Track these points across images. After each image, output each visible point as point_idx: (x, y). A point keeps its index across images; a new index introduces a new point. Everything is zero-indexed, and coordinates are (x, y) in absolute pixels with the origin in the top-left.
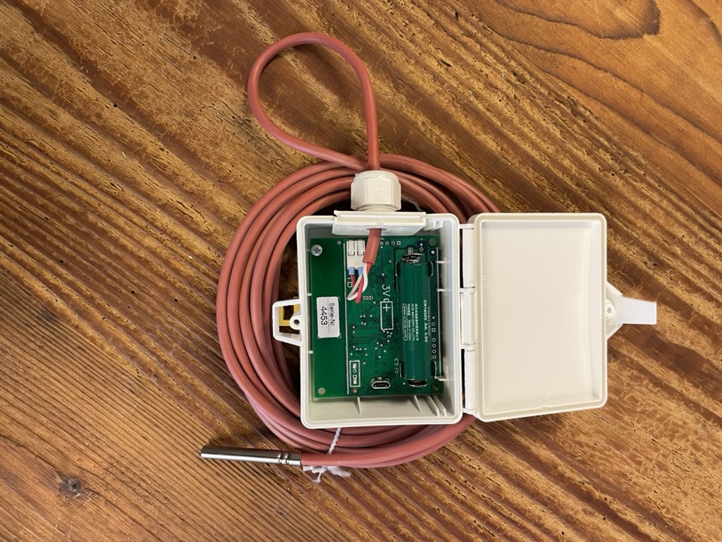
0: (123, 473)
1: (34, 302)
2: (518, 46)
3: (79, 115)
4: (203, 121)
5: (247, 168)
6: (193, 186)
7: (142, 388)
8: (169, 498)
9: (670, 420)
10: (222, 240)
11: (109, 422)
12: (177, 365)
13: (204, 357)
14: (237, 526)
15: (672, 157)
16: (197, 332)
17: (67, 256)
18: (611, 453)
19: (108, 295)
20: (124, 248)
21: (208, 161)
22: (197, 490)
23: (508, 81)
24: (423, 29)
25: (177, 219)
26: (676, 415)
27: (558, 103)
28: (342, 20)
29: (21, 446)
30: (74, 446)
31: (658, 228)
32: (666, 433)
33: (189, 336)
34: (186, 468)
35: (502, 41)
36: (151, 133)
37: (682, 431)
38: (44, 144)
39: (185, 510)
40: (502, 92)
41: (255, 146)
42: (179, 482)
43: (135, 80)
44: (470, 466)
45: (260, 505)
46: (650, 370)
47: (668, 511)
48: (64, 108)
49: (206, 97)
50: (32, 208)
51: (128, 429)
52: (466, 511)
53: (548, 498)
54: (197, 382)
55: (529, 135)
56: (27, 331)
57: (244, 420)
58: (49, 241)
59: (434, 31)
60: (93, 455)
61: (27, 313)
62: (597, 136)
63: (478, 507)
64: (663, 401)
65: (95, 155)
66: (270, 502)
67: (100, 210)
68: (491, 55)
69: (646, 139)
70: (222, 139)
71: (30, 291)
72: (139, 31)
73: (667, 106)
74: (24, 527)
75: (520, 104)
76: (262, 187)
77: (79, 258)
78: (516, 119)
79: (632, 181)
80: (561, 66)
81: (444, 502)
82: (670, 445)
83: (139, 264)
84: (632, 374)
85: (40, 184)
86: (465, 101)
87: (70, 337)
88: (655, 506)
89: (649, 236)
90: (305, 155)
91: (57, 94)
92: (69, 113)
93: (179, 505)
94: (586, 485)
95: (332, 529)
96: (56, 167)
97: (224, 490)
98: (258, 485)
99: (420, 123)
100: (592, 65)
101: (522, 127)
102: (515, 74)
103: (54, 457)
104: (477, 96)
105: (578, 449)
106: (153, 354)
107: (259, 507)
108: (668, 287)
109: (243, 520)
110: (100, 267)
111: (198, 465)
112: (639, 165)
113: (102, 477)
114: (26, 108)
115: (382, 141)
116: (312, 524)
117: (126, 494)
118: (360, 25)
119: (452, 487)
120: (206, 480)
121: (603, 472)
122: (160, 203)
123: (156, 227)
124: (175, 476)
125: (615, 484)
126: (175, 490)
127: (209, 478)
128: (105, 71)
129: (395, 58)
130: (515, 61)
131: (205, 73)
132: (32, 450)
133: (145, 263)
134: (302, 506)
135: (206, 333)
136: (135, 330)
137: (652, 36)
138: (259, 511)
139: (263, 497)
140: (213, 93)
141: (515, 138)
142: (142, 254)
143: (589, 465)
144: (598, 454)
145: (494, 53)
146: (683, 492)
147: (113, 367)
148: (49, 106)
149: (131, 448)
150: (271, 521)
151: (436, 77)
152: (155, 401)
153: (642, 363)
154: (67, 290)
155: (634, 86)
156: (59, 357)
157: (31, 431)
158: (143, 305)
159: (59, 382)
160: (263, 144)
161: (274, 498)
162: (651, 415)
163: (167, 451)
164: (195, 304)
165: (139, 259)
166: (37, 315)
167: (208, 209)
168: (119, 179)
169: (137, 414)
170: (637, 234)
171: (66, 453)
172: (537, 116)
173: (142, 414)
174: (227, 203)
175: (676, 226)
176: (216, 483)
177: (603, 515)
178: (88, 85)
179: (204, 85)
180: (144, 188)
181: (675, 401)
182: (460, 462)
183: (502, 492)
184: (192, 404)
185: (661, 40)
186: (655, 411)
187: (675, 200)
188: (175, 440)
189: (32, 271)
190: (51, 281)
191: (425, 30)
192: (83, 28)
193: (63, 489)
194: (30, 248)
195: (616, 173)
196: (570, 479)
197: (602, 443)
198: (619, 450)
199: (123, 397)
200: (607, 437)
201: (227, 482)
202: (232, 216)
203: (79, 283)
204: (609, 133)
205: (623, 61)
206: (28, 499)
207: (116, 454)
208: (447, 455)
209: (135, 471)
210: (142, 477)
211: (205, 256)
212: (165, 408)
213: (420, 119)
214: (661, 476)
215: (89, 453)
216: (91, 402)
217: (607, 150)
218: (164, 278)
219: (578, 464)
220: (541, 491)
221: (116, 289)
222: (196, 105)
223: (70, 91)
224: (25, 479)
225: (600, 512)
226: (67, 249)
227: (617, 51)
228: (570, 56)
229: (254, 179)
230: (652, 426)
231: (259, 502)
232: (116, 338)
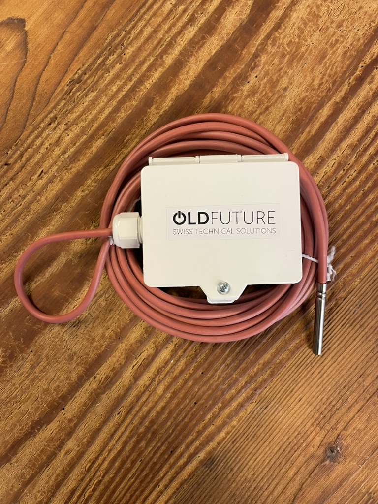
0: (325, 417)
1: (199, 472)
2: (30, 121)
3: (70, 434)
4: (76, 348)
5: (110, 319)
6: (122, 357)
7: (264, 400)
8: (344, 385)
9: (306, 18)
10: (162, 337)
11: (287, 425)
12: (248, 374)
13: (244, 355)
14: (367, 338)
15: (113, 11)
16: (226, 359)
17: (168, 448)
18: (328, 62)
19: (197, 421)
20: (164, 408)
21: (104, 346)
22: (340, 365)
23: (55, 129)
24: (16, 189)
25: (145, 369)
26: (302, 13)
27: (71, 93)
28: (8, 247)
29: (301, 487)
30: (303, 450)
31: (164, 22)
32: (315, 21)
33: (228, 365)
34: (323, 372)
35: (26, 133)
36: (84, 385)
37: (314, 8)
38: (88, 459)
39: (354, 374)
40: (62, 133)
41: (95, 312)
42: (333, 377)
43: (46, 394)
44: (332, 167)
45: (353, 320)
46: (268, 30)
47: (373, 21)
48: (64, 444)
49: (60, 345)
50: (133, 471)
51: (293, 411)
52: (366, 171)
53: (359, 109)
54: (261, 361)
55: (94, 115)
56: (220, 479)
57: (290, 329)
58: (157, 460)
59: (18, 182)
60: (311, 437)
61: (207, 478)
62: (96, 65)
63: (364, 162)
64: (292, 22)
65: (98, 425)
66: (352, 313)
67: (136, 423)
68: (36, 141)
69: (99, 30)
70: (89, 335)
71: (191, 475)
72: (12, 390)
73: (76, 13)
74: (360, 488)
75: (72, 121)
76: (124, 309)
77: (170, 440)
78: (82, 124)
79: (130, 41)
80: (45, 90)
81: (358, 186)
82: (324, 18)
83: (175, 398)
84: (270, 44)
85: (117, 464)
86: (68, 160)
87: (225, 449)
88: (368, 31)
89: (170, 29)
90: (103, 277)
91: (54, 449)
92: (67, 441)
93: (350, 378)
94: (351, 81)
95: (374, 269)
96: (104, 452)
97: (341, 345)
98: (339, 320)
99: (83, 194)
100: (45, 68)
101: (88, 120)
102: (50, 124)
103: (311, 465)
104: (64, 152)
105: (324, 86)
106: (240, 391)
107: (354, 321)
108: (208, 16)
109: (363, 333)
110: (177, 426)
111: (322, 363)
112: (118, 35)
113: (327, 432)
114: (63, 471)
115: (94, 222)
116: (369, 283)
117: (340, 415)
118: (12, 234)
119: (347, 180)
120: (333, 358)
121: (342, 68)
122: (133, 381)
123: (150, 385)
124: (329, 380)
125: (351, 59)
126: (339, 381)
127: (331, 356)
128: (39, 415)
129: (36, 210)
130: (40, 123)
131: (42, 345)
132: (304, 480)
133: (175, 394)
134: (355, 291)
135: (227, 353)
136: (223, 403)
137: (26, 23)
138: (357, 321)
139: (347, 318)
140: (57, 340)
141: (96, 125)
142: (168, 395)
143: (336, 78)
144: (328, 71)
145: (34, 139)
146: (360, 9)
147: (248, 420)
148: (62, 455)
149: (306, 410)
150: (365, 313)
151: (51, 181)
152: (274, 391)
153: (262, 37)
154: (192, 449)
155: (62, 37)
156: (239, 458)
157: (291, 480)
158: (205, 397)
159: (257, 458)
160: (94, 306)
161: (348, 310)
162: (301, 31)
163: (310, 385)
164: (206, 359)
165: (172, 398)
166: (209, 471)
167: (138, 347)
168: (115, 409)
169: (283, 404)
170: (168, 38)
171: (308, 456)
172: (80, 109)
173: (283, 402)
174: (135, 334)
175: (163, 9)
176: (335, 351)
177: (374, 69)
178: (48, 427)
179: (51, 346)
180: (122, 392)
181: (292, 14)
182: (329, 174)
183: (353, 143)
184: (277, 365)
185: (29, 18)
186: (299, 28)
187: (144, 9)
188: (303, 378)
189: (177, 473)
190: (185, 460)
191: (17, 188)
192: (9, 428)
193: (334, 460)
194: (162, 474)
195: (123, 53)
196: (346, 92)
197: (321, 68)
198: (326, 56)
199: (270, 414)
200: (316, 64)
201: (335, 343)
202: (144, 330)
203: (188, 441)
204: (94, 56)
205: (43, 45)
206: (340, 485)
207: (310, 421)
208: (323, 183)
209: (324, 408)
210: (328, 403)
211: (172, 351)
212: (279, 384)
213: (79, 194)
214: (347, 25)
215: (309, 440)
216: (272, 437)
217: (107, 58)
218: (186, 381)
219: (335, 87)
220: (354, 114)
221: (192, 415)
222: (64, 353)
223: (52, 440)
224: (325, 486)
225: (371, 71)
226: (163, 448)
227: (36, 49)
228: (38, 83)
229: (118, 314)
230: (309, 31)
231: (350, 321)
232: (227, 417)
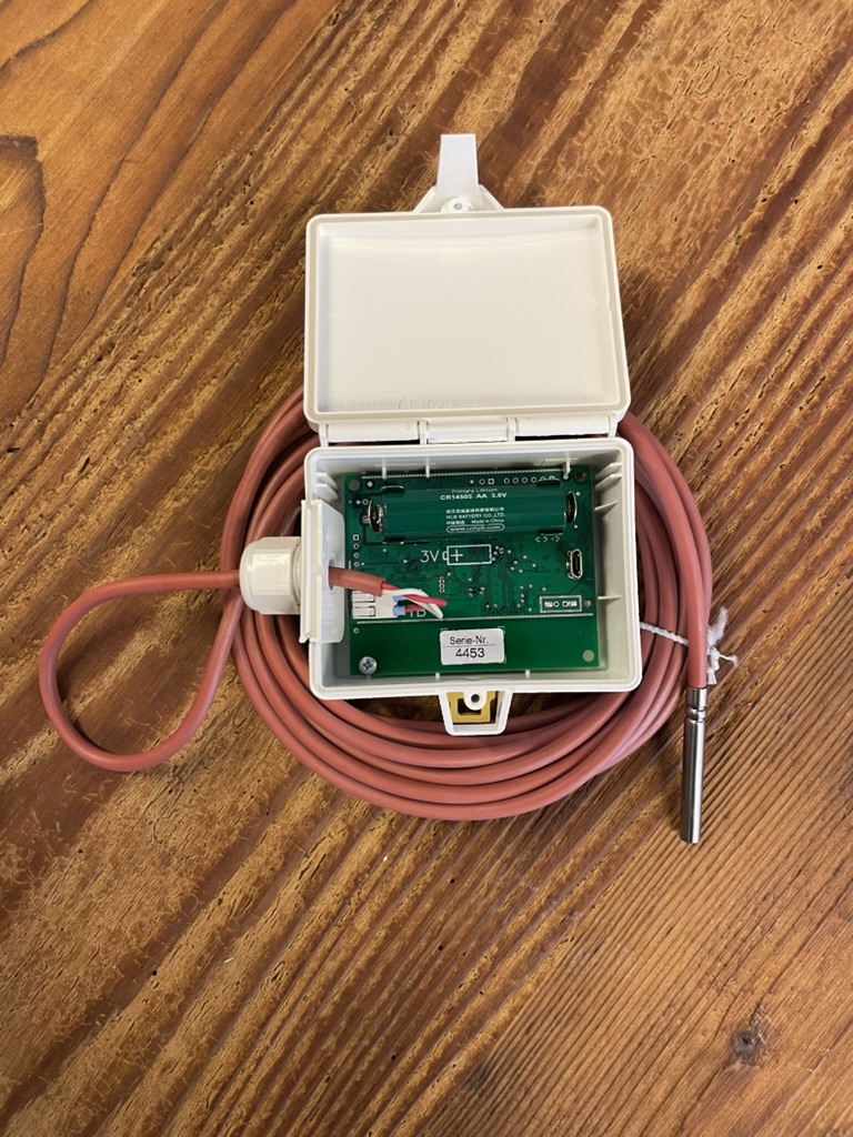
0: (725, 965)
1: (456, 1100)
2: (56, 355)
3: (170, 1027)
4: (177, 839)
5: (247, 771)
6: (275, 854)
7: (590, 935)
8: (764, 893)
9: (637, 102)
10: (358, 811)
11: (644, 987)
12: (554, 879)
13: (541, 838)
14: (809, 787)
15: (224, 111)
16: (501, 849)
17: (385, 1050)
18: (690, 194)
19: (445, 987)
20: (372, 962)
21: (236, 832)
22: (753, 850)
23: (110, 369)
24: (34, 502)
25: (327, 879)
26: (628, 92)
27: (143, 291)
28: (21, 626)
29: (682, 1124)
30: (685, 1039)
31: (334, 130)
32: (658, 107)
33: (508, 862)
34: (716, 866)
35: (49, 381)
36: (196, 918)
37: (654, 81)
38: (213, 1082)
39: (784, 869)
40: (127, 378)
41: (214, 759)
42: (740, 876)
43: (115, 943)
44: (711, 418)
45: (776, 749)
46: (557, 135)
47: (784, 99)
48: (159, 1051)
49: (140, 834)
50: (312, 1102)
51: (655, 957)
52: (784, 423)
53: (763, 292)
54: (580, 849)
55: (192, 334)
56: (502, 1113)
57: (639, 775)
58: (362, 1077)
59: (36, 485)
60: (698, 1012)
61: (474, 1111)
62: (193, 230)
63: (779, 404)
64: (606, 114)
65: (230, 1005)
66: (772, 734)
67: (313, 999)
68: (71, 396)
69: (196, 154)
70: (204, 810)
71: (439, 1107)
72: (42, 936)
73: (145, 121)
74: (813, 1120)
75: (146, 349)
76: (276, 748)
77: (388, 1031)
78: (169, 356)
79: (262, 173)
80: (87, 289)
81: (769, 459)
82: (678, 99)
83: (396, 939)
84: (563, 163)
85: (275, 1090)
86: (141, 434)
87: (512, 1046)
88: (775, 122)
89: (346, 143)
90: (226, 681)
91: (138, 1061)
92: (166, 1043)
93: (776, 877)
94: (741, 232)
95: (814, 636)
96: (248, 1064)
97: (753, 806)
98: (744, 752)
99: (176, 505)
100: (84, 240)
101: (180, 347)
102: (100, 359)
103: (701, 1073)
104: (133, 418)
105: (683, 247)
106: (536, 917)
107: (779, 751)
108: (426, 111)
109: (800, 777)
110: (402, 999)
111: (713, 847)
112: (236, 162)
113: (732, 998)
114: (159, 1108)
115: (204, 563)
116: (806, 668)
117: (758, 961)
118: (28, 599)
119: (746, 445)
120: (736, 834)
121: (720, 206)
122: (303, 906)
123: (339, 911)
124: (729, 884)
125: (739, 186)
126: (752, 884)
127: (732, 830)
128: (103, 988)
129: (78, 544)
130: (79, 360)
131: (102, 835)
132: (689, 1107)
133: (394, 929)
134: (776, 684)
135: (503, 834)
136: (500, 945)
137: (39, 147)
138: (785, 751)
139: (763, 745)
140: (133, 822)
141: (197, 357)
142: (381, 933)
143: (709, 228)
144: (691, 214)
145: (67, 393)
146: (754, 76)
147: (557, 979)
148: (157, 1073)
149: (685, 952)
150: (801, 732)
151: (106, 481)
152: (610, 915)
153: (545, 149)
154: (437, 1050)
155: (117, 173)
156: (543, 1064)
157: (660, 1108)
158: (461, 932)
159: (581, 1064)
160: (210, 745)
161: (764, 727)
162: (629, 131)
163: (690, 896)
164: (458, 851)
165: (388, 939)
166: (476, 1096)
167: (310, 832)
168: (266, 968)
169: (632, 942)
170: (343, 162)
171: (693, 1053)
172: (164, 323)
173: (632, 935)
174: (302, 802)
175: (329, 101)
176: (741, 818)
177: (790, 203)
178: (123, 1014)
179: (123, 837)
180: (279, 929)
181: (606, 95)
182: (705, 434)
183: (753, 366)
184: (615, 857)
185: (44, 135)
186: (623, 125)
187: (290, 104)
188: (672, 883)
189: (408, 1104)
190: (424, 1074)
191: (35, 498)
192: (39, 1021)
193: (750, 1059)
194: (374, 1106)
195: (249, 199)
196: (731, 258)
197: (673, 208)
198: (685, 182)
199: (605, 965)
200: (664, 201)
201: (738, 802)
202: (321, 793)
203: (427, 1031)
204: (188, 211)
205: (78, 193)
206: (767, 1115)
207: (694, 977)
208: (694, 455)
209: (722, 947)
210: (731, 935)
211: (384, 836)
212: (622, 898)
213: (169, 504)
214: (726, 113)
215: (693, 1018)
216: (612, 1014)
217: (215, 213)
218: (418, 900)
219: (708, 247)
220: (752, 303)
221: (435, 974)
222: (152, 849)
223: (133, 1042)
224: (735, 1119)
225: (785, 209)
226: (375, 1049)
227: (62, 201)
228: (70, 275)
229: (263, 761)
230: (646, 130)
231: (769, 752)
232: (512, 974)
